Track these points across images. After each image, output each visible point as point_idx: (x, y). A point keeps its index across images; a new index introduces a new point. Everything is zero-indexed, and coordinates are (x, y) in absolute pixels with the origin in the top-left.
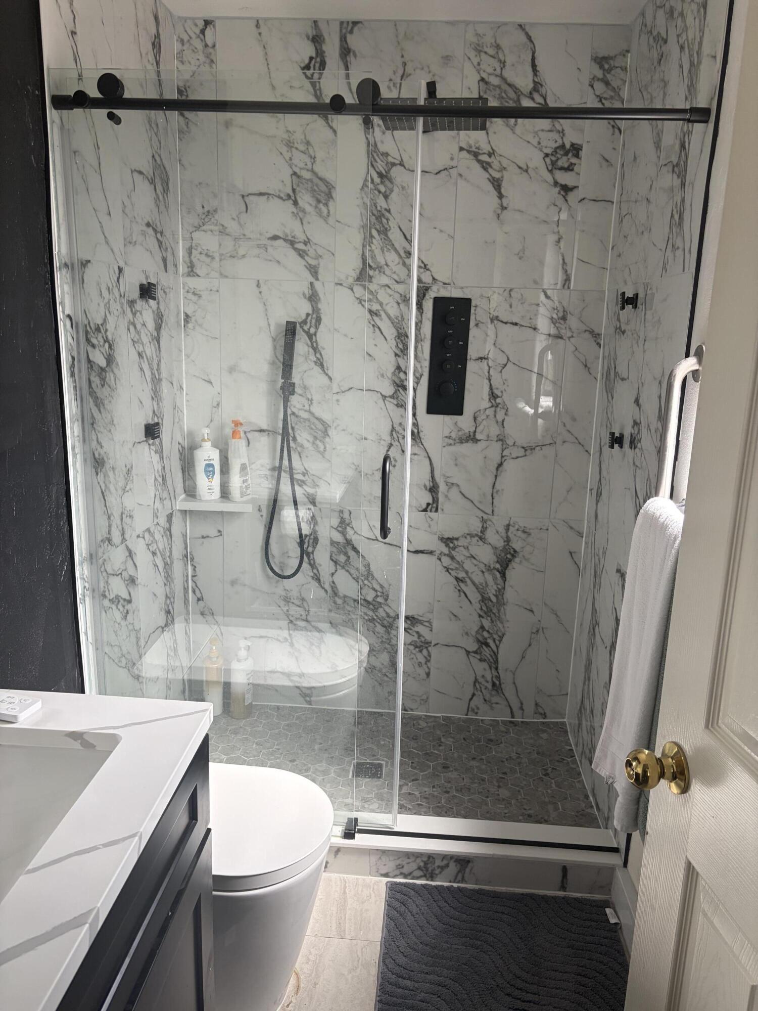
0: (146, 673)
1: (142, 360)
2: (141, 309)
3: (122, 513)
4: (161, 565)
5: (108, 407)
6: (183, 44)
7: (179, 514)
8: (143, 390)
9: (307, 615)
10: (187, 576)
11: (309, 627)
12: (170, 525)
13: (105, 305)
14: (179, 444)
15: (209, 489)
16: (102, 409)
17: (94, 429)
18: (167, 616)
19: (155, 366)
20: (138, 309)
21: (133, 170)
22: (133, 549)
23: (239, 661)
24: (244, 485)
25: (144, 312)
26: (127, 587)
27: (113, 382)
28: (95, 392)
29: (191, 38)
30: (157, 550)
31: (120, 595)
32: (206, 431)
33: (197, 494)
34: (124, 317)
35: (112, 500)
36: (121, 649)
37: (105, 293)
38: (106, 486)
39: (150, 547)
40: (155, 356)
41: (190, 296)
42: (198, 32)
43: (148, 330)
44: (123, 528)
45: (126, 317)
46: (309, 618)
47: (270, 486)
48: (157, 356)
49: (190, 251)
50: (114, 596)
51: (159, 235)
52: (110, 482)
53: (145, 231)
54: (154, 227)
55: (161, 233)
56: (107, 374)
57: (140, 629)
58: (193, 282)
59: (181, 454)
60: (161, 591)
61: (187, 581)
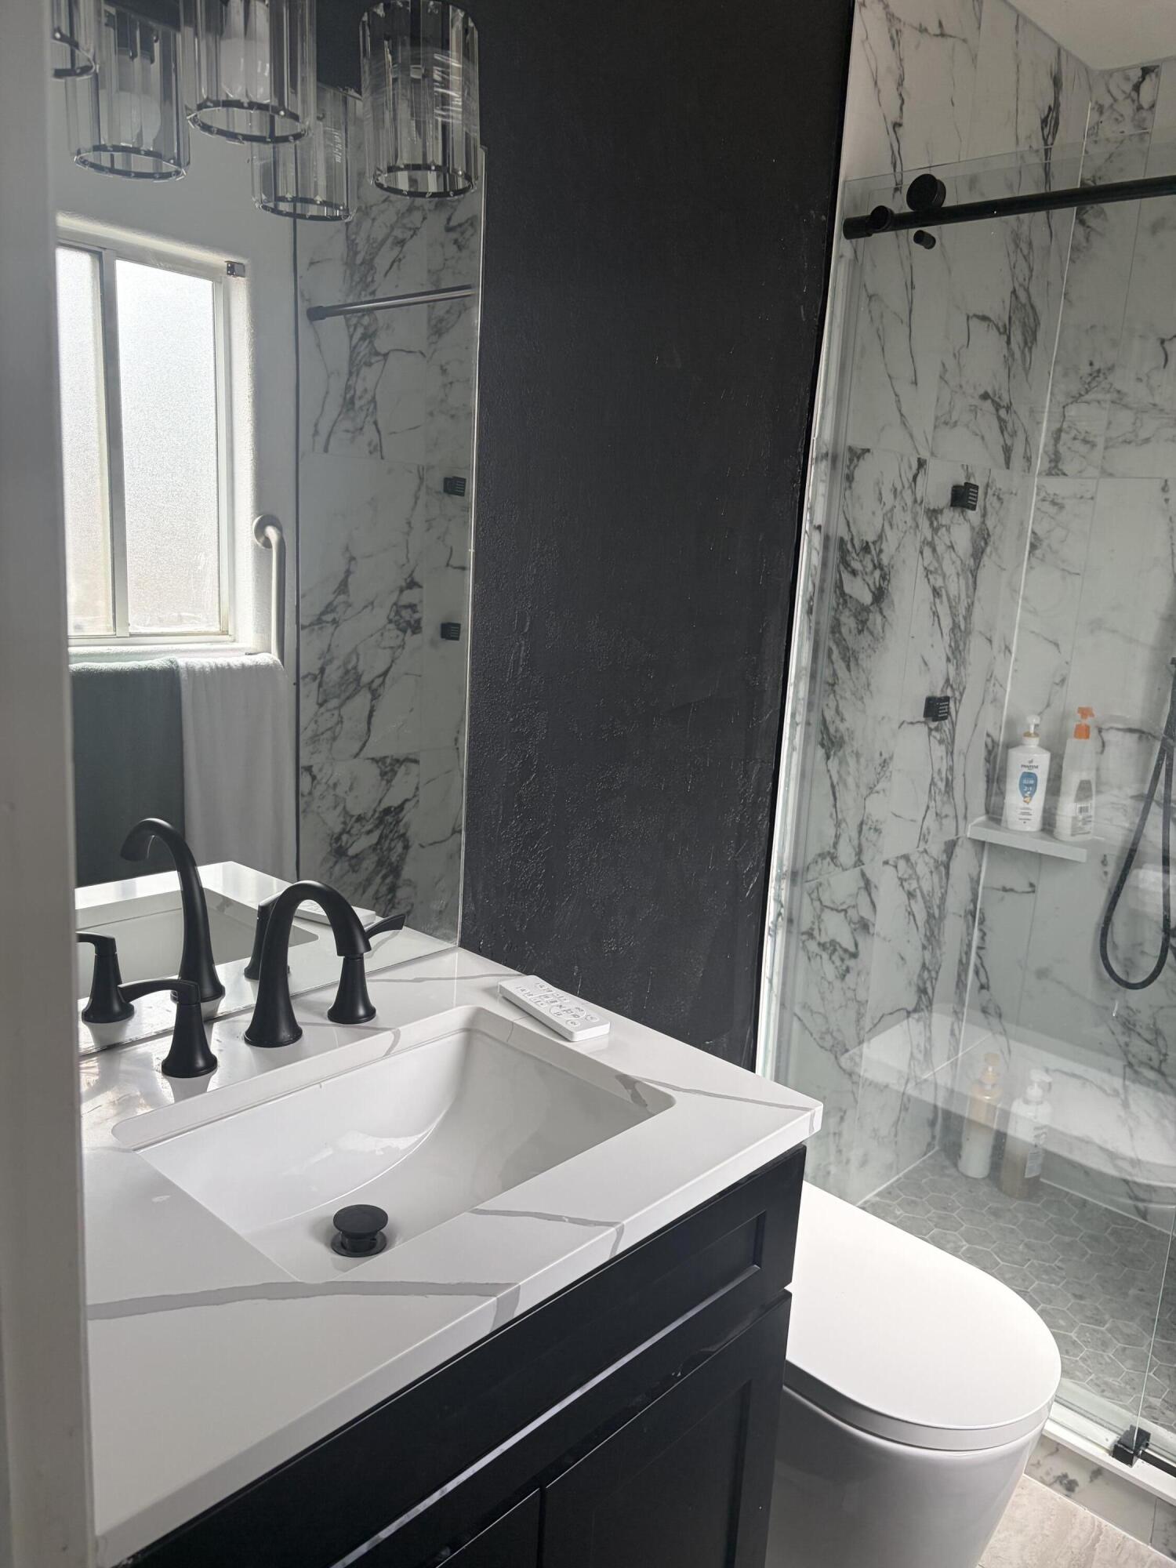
0: (865, 1070)
1: (937, 601)
2: (948, 522)
3: (861, 824)
4: (921, 916)
5: (865, 663)
6: (1101, 113)
7: (969, 845)
8: (932, 646)
9: (1161, 1062)
10: (969, 945)
11: (1162, 1083)
12: (950, 858)
13: (885, 515)
14: (988, 735)
15: (1023, 814)
16: (852, 665)
17: (834, 692)
18: (920, 997)
19: (962, 611)
20: (944, 523)
21: (971, 314)
22: (874, 880)
23: (1027, 1102)
24: (1081, 817)
25: (954, 530)
26: (852, 933)
27: (879, 627)
28: (845, 640)
29: (1115, 100)
30: (918, 891)
31: (838, 940)
32: (1033, 720)
33: (1003, 818)
34: (915, 534)
35: (847, 799)
36: (827, 1022)
37: (888, 497)
38: (840, 776)
39: (905, 884)
40: (963, 596)
41: (1047, 506)
42: (1128, 87)
43: (959, 557)
44: (860, 845)
45: (919, 534)
46: (1164, 1068)
47: (1127, 825)
48: (968, 596)
49: (1057, 435)
50: (828, 940)
51: (1003, 412)
52: (849, 773)
53: (976, 406)
54: (997, 399)
55: (1008, 408)
56: (871, 615)
57: (867, 1001)
58: (1054, 485)
59: (989, 752)
60: (914, 956)
61: (968, 954)
